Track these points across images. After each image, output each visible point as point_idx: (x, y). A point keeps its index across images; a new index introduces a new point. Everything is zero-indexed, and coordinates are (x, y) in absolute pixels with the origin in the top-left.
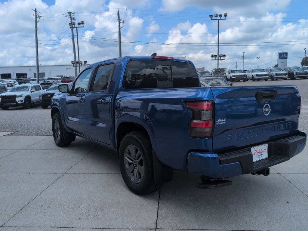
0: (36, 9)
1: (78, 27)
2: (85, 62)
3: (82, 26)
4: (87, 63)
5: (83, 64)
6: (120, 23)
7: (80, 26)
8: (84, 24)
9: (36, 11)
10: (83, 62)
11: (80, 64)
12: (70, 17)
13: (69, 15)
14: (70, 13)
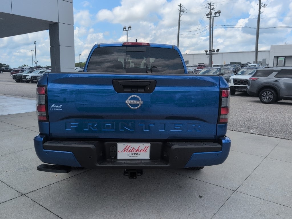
0: (181, 4)
1: (214, 17)
2: (218, 50)
3: (219, 15)
4: (219, 52)
5: (216, 52)
6: (260, 8)
7: (216, 15)
8: (220, 13)
9: (180, 6)
10: (216, 51)
11: (213, 52)
12: (209, 7)
13: (209, 5)
14: (210, 4)
